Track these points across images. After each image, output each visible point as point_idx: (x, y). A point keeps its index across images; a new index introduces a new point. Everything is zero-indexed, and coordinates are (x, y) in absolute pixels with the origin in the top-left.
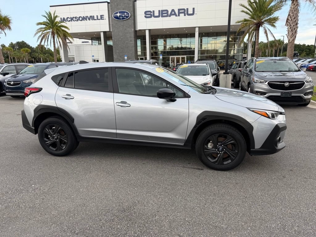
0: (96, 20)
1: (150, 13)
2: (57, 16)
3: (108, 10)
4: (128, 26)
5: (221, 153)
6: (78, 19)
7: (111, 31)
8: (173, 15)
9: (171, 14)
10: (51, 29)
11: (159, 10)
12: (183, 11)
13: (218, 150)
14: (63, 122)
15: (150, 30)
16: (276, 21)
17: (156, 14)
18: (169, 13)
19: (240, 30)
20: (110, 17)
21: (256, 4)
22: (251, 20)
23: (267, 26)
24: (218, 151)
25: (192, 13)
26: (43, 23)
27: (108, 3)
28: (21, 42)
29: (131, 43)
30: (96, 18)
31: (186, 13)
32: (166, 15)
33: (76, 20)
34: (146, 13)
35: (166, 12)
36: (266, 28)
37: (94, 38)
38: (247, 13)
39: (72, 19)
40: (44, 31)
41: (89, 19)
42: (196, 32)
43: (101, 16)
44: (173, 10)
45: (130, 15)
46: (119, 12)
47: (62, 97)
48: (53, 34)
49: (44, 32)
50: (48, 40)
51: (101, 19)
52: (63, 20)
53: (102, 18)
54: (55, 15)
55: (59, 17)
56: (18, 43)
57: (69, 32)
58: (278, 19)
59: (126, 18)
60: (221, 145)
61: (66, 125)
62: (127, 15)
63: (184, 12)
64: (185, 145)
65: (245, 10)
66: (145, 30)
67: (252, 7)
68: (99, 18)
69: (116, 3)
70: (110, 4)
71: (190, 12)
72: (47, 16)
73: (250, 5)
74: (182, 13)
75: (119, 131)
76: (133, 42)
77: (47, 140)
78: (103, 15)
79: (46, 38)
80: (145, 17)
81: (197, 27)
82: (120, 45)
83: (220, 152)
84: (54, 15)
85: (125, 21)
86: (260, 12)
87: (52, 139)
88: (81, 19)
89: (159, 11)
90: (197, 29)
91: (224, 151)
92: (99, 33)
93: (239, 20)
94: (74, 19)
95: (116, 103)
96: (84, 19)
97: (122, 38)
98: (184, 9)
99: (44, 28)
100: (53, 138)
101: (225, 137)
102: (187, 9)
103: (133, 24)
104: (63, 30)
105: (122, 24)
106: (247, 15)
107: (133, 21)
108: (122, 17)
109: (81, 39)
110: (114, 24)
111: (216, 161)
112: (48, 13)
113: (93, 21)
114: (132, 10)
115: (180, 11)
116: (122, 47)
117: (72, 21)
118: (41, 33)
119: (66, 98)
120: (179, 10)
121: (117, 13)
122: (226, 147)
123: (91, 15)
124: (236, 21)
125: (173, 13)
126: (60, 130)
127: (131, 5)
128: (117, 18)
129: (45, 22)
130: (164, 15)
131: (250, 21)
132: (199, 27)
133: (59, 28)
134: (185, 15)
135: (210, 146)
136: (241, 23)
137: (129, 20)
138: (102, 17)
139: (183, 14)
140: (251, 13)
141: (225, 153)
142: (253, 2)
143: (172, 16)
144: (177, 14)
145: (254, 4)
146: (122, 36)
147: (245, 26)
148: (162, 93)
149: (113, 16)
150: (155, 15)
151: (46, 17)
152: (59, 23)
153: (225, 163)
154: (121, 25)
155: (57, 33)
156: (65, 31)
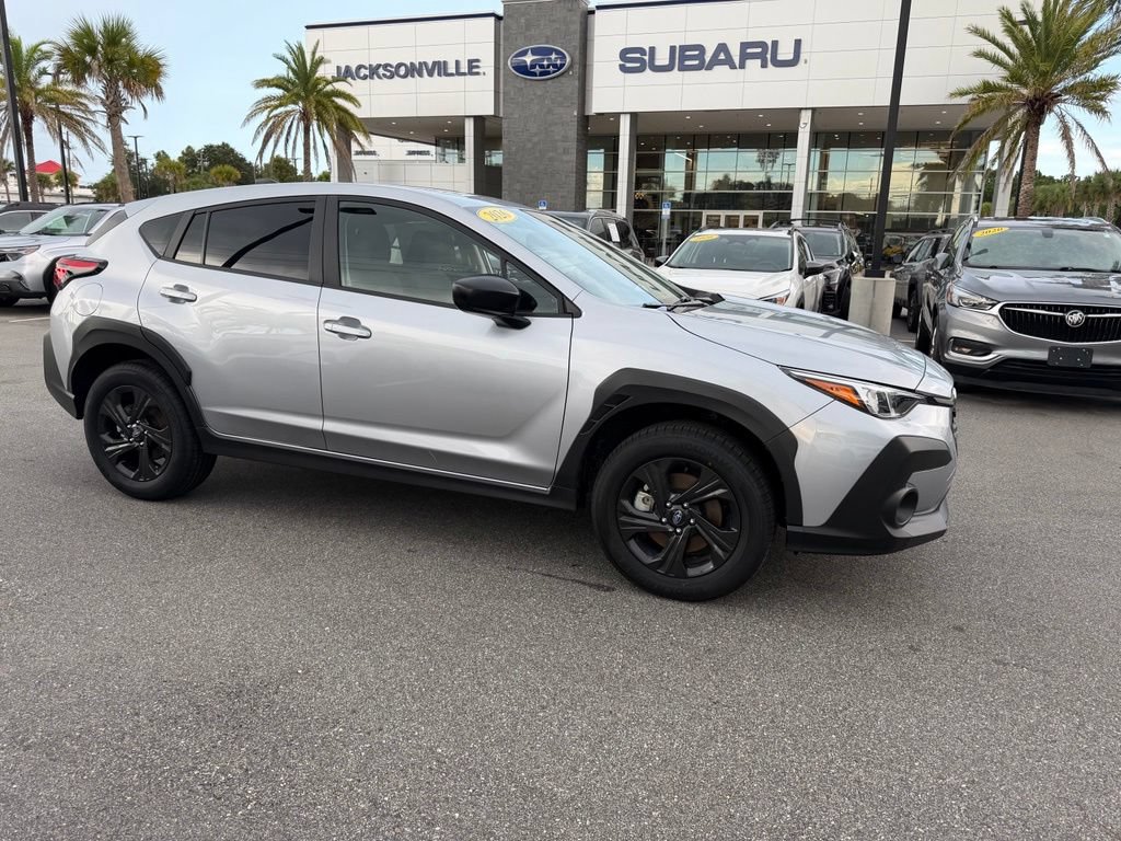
0: (452, 75)
1: (638, 55)
2: (321, 61)
3: (495, 42)
4: (559, 99)
5: (678, 531)
6: (392, 71)
7: (501, 115)
8: (721, 63)
9: (715, 61)
10: (301, 104)
11: (671, 47)
12: (759, 50)
13: (670, 522)
14: (158, 381)
15: (634, 116)
16: (1110, 91)
17: (662, 58)
18: (708, 57)
19: (965, 122)
20: (502, 67)
21: (1031, 29)
22: (1010, 85)
23: (1073, 110)
24: (668, 526)
25: (791, 57)
26: (275, 82)
27: (498, 18)
28: (218, 147)
29: (565, 158)
30: (452, 69)
31: (769, 56)
32: (696, 62)
33: (388, 74)
34: (624, 54)
35: (697, 53)
36: (1068, 119)
37: (446, 139)
38: (995, 61)
39: (374, 71)
40: (276, 107)
41: (430, 74)
42: (802, 125)
43: (470, 62)
44: (722, 48)
45: (568, 59)
46: (532, 49)
47: (162, 294)
48: (305, 117)
49: (275, 112)
50: (287, 140)
51: (471, 73)
52: (346, 74)
53: (475, 70)
54: (317, 57)
55: (329, 62)
56: (209, 150)
57: (359, 113)
58: (1115, 84)
59: (554, 72)
60: (679, 502)
61: (168, 391)
62: (559, 62)
63: (762, 53)
64: (553, 494)
65: (991, 49)
66: (617, 115)
67: (1015, 39)
68: (462, 70)
69: (523, 20)
70: (502, 22)
71: (786, 53)
72: (289, 58)
73: (1009, 31)
74: (754, 56)
75: (331, 426)
76: (573, 157)
77: (112, 441)
78: (478, 61)
79: (281, 133)
80: (623, 69)
81: (806, 109)
82: (526, 167)
83: (675, 527)
84: (314, 53)
85: (549, 82)
86: (1048, 56)
87: (126, 439)
88: (402, 71)
89: (673, 49)
90: (806, 118)
91: (689, 526)
92: (459, 122)
93: (965, 87)
94: (381, 71)
95: (327, 321)
96: (413, 70)
97: (535, 139)
98: (762, 45)
99: (279, 98)
100: (129, 433)
101: (695, 472)
102: (775, 44)
103: (576, 90)
104: (339, 108)
105: (539, 93)
106: (997, 67)
107: (577, 83)
108: (542, 66)
109: (405, 143)
110: (512, 93)
111: (660, 564)
112: (295, 49)
113: (444, 77)
114: (576, 42)
115: (749, 51)
116: (534, 172)
117: (372, 78)
118: (266, 112)
119: (174, 300)
120: (744, 46)
121: (524, 53)
122: (697, 512)
123: (436, 60)
124: (953, 90)
125: (722, 56)
126: (149, 408)
127: (577, 27)
128: (522, 69)
129: (280, 78)
130: (687, 63)
131: (1007, 89)
132: (814, 110)
133: (325, 101)
134: (764, 65)
135: (642, 502)
136: (970, 96)
137: (563, 79)
138: (473, 65)
139: (758, 62)
140: (1010, 62)
141: (694, 533)
142: (1024, 19)
143: (716, 68)
144: (737, 60)
145: (1026, 28)
146: (536, 134)
147: (984, 110)
148: (470, 290)
149: (509, 63)
150: (658, 63)
151: (286, 62)
152: (328, 83)
153: (692, 572)
154: (535, 94)
155: (320, 118)
156: (346, 111)
